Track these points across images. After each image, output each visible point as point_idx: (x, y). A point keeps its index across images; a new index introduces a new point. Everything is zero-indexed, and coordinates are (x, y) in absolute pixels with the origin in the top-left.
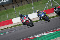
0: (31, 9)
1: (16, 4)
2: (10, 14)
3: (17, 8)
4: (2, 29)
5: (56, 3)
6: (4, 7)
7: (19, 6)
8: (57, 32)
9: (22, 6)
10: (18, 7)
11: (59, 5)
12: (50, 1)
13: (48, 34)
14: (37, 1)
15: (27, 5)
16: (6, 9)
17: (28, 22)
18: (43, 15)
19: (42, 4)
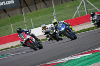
0: (51, 16)
1: (27, 7)
2: (16, 24)
3: (28, 14)
4: (3, 48)
5: (93, 6)
6: (6, 12)
7: (31, 11)
8: (95, 54)
9: (36, 11)
10: (30, 13)
11: (98, 9)
12: (83, 4)
13: (79, 57)
14: (62, 3)
15: (45, 9)
16: (9, 16)
17: (30, 42)
18: (63, 29)
19: (70, 7)
